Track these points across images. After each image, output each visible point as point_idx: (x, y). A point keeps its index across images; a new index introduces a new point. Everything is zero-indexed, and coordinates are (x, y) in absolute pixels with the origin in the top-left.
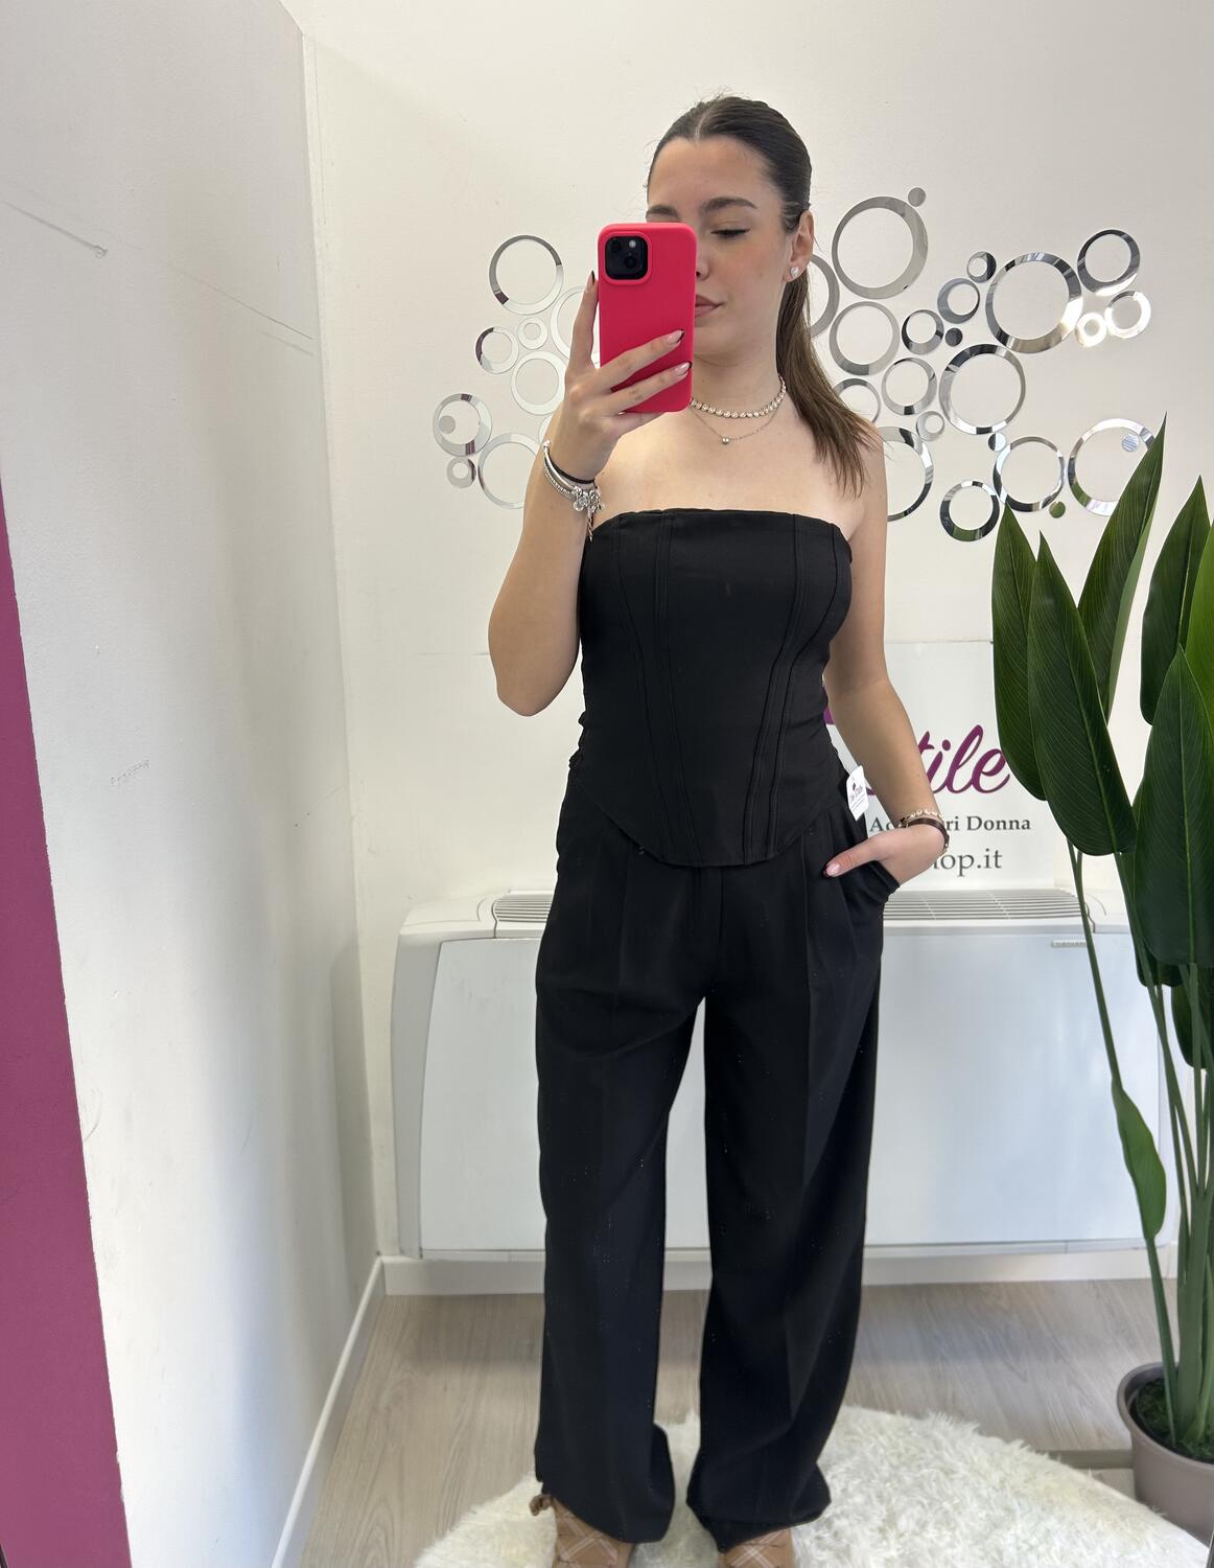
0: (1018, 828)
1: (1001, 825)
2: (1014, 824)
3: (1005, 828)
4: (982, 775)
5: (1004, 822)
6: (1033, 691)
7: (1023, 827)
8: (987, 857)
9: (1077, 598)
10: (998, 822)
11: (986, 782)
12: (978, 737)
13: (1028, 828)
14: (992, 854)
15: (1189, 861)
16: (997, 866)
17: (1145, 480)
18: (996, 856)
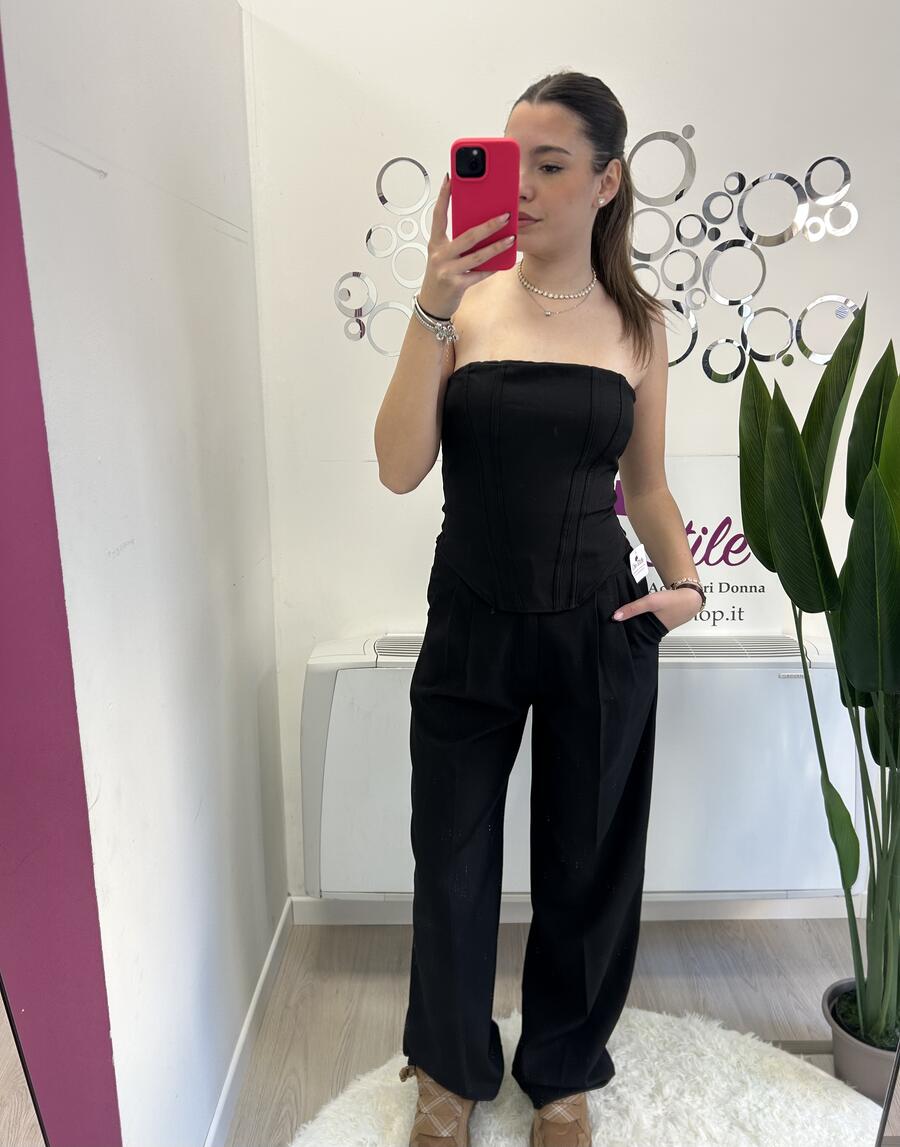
0: (755, 591)
1: (744, 589)
3: (746, 591)
4: (730, 553)
5: (746, 587)
6: (768, 492)
7: (759, 591)
8: (733, 612)
9: (800, 426)
10: (742, 587)
11: (733, 558)
12: (727, 526)
13: (763, 591)
14: (737, 610)
16: (740, 619)
17: (852, 340)
18: (740, 612)
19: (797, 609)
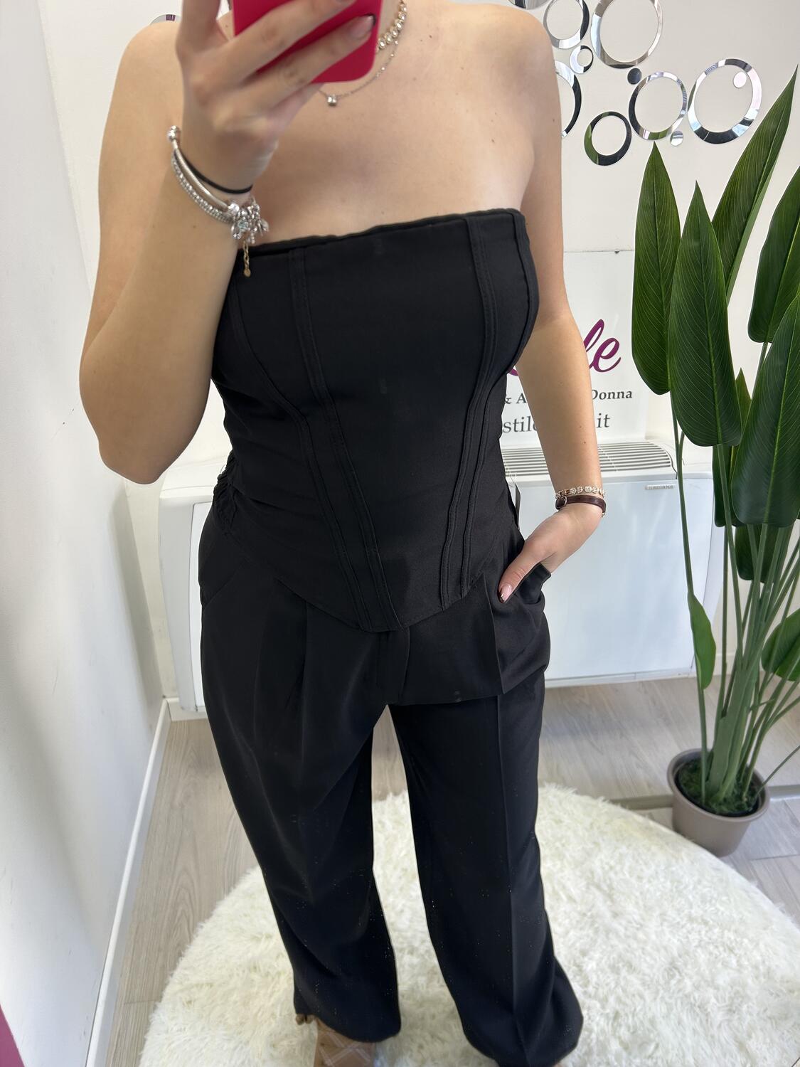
0: (623, 397)
1: (612, 395)
2: (621, 395)
3: (614, 398)
4: (601, 359)
5: (614, 393)
7: (627, 397)
8: (600, 419)
9: (711, 219)
10: (609, 394)
11: (603, 364)
12: (600, 329)
13: (630, 397)
14: (603, 417)
15: (776, 453)
16: (606, 426)
18: (606, 419)
19: (680, 431)
